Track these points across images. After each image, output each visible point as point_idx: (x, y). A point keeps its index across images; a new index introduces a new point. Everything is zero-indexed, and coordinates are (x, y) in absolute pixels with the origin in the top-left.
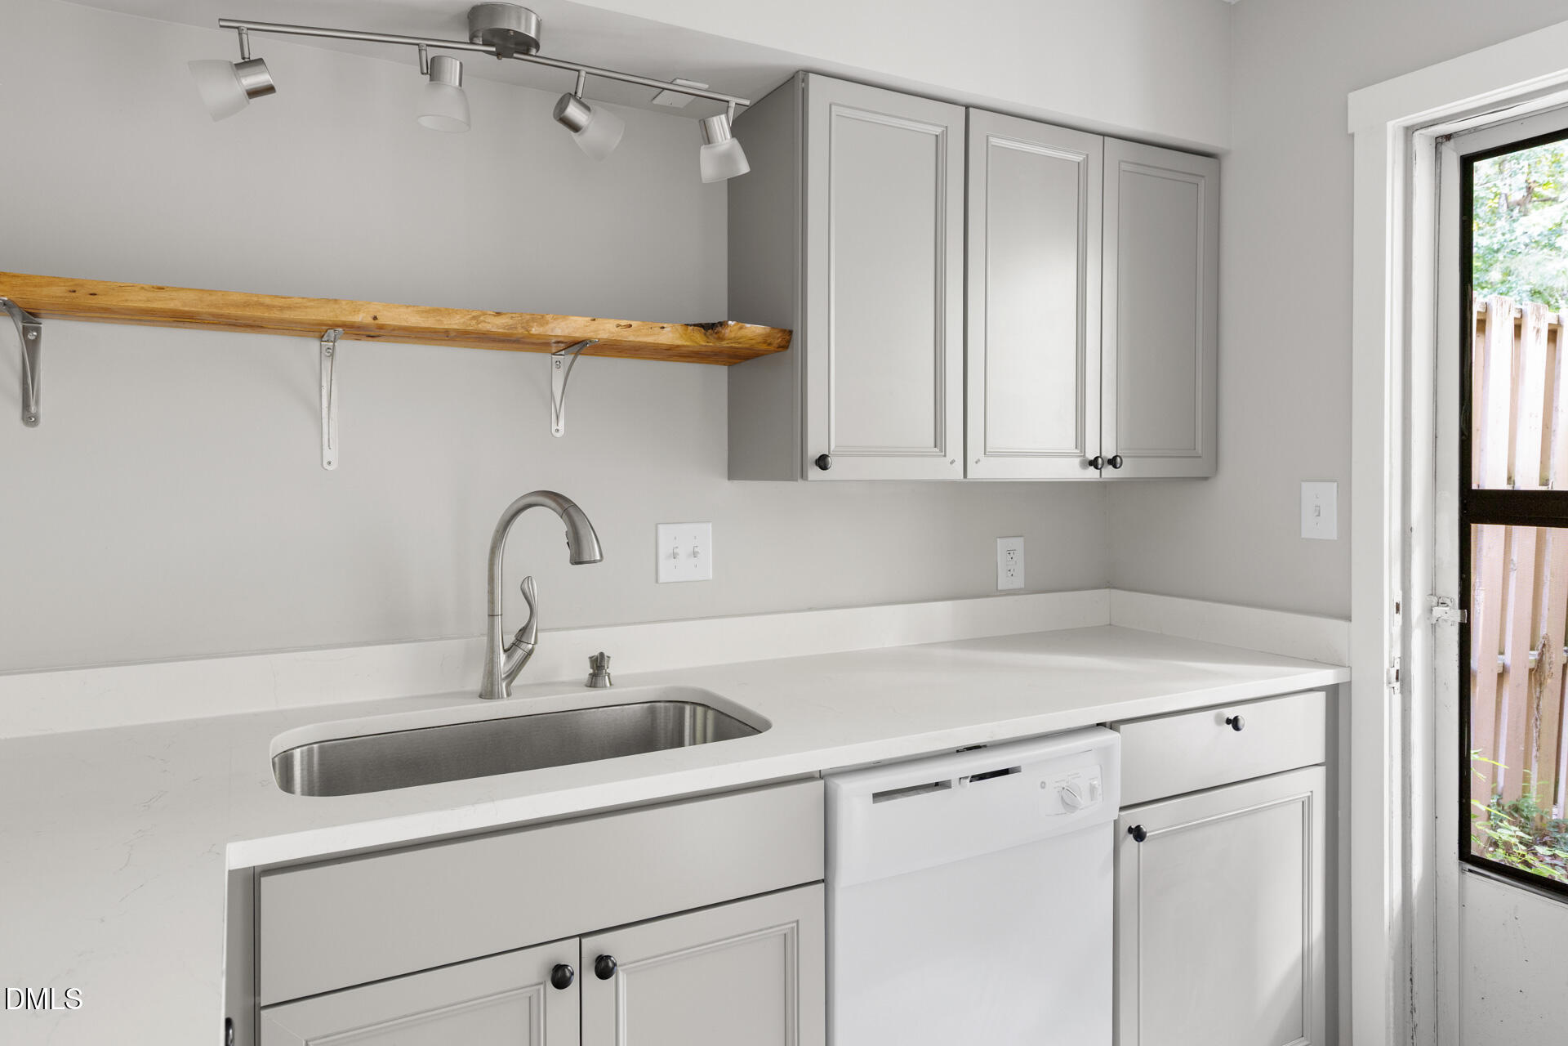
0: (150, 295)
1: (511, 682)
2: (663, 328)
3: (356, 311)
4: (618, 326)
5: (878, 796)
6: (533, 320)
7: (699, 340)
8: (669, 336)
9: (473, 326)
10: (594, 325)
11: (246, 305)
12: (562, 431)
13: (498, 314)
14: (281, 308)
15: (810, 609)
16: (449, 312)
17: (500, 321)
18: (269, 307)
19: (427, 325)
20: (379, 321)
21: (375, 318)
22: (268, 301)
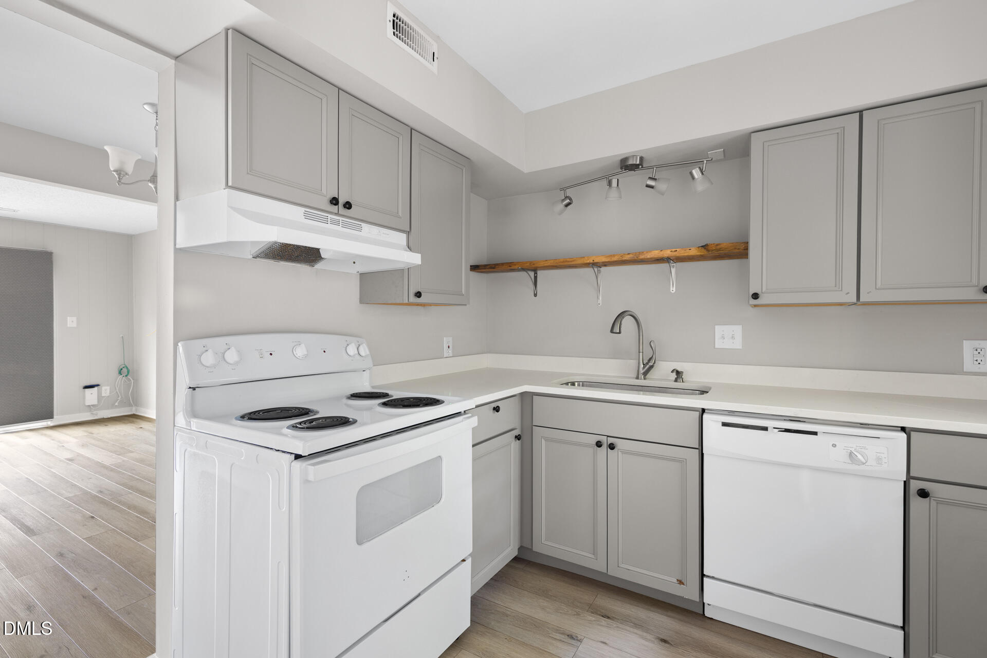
0: (544, 263)
1: (646, 375)
2: (690, 249)
3: (588, 259)
4: (671, 251)
5: (724, 424)
6: (640, 254)
7: (703, 252)
8: (694, 252)
9: (621, 259)
10: (662, 253)
11: (563, 262)
12: (674, 291)
13: (629, 254)
14: (571, 261)
15: (801, 367)
16: (614, 256)
17: (629, 256)
18: (568, 261)
19: (607, 261)
20: (595, 261)
21: (593, 261)
22: (568, 260)
